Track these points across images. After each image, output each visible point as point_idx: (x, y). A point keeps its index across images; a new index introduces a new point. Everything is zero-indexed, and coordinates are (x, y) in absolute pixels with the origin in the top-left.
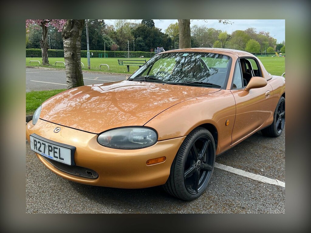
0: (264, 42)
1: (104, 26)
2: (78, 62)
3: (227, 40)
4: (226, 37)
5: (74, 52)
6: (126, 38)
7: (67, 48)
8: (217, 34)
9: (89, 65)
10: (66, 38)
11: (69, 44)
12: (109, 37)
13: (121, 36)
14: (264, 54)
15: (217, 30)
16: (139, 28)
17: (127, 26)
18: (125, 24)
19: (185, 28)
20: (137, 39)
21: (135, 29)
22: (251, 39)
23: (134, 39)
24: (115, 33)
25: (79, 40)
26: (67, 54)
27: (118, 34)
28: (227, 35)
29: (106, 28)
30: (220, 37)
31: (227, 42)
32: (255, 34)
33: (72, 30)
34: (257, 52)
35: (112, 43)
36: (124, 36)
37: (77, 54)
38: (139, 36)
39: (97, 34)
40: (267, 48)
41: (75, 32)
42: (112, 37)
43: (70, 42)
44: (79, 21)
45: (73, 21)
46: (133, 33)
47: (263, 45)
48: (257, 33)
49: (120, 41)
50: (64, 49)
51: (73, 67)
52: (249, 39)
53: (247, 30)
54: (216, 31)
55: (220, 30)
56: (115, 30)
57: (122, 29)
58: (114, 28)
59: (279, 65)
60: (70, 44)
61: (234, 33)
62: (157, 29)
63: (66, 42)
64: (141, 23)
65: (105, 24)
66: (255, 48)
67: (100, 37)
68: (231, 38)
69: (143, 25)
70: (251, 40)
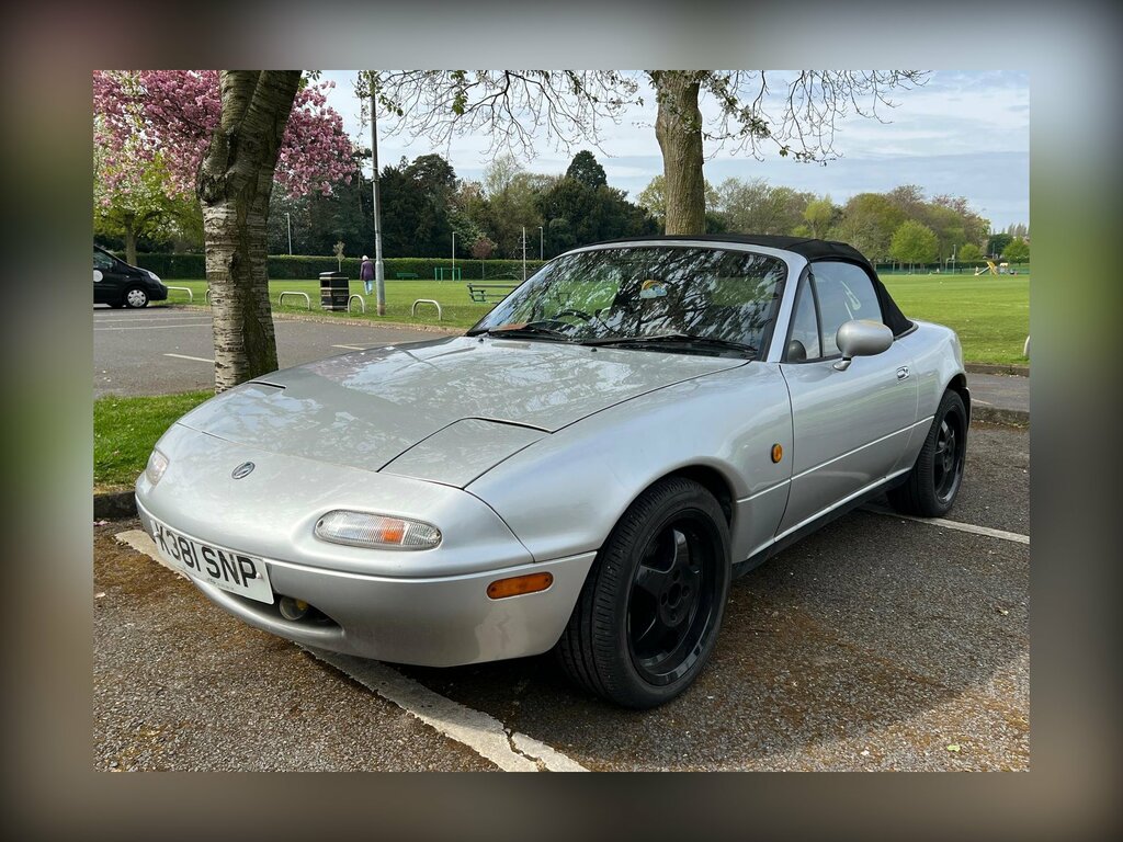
0: (949, 230)
1: (454, 187)
3: (830, 224)
4: (828, 213)
5: (238, 254)
6: (518, 222)
7: (213, 237)
8: (799, 204)
9: (382, 303)
10: (212, 202)
11: (221, 223)
12: (467, 218)
13: (503, 215)
14: (950, 266)
15: (799, 192)
16: (558, 189)
17: (523, 185)
18: (516, 178)
19: (684, 178)
20: (552, 222)
21: (545, 192)
22: (909, 219)
23: (543, 223)
24: (485, 205)
25: (259, 210)
26: (216, 262)
27: (496, 208)
28: (833, 208)
29: (459, 192)
30: (809, 215)
31: (832, 229)
32: (922, 204)
33: (231, 171)
34: (927, 261)
35: (475, 235)
36: (514, 215)
37: (253, 260)
38: (559, 215)
39: (432, 208)
40: (958, 250)
41: (243, 177)
42: (475, 218)
43: (224, 216)
44: (256, 136)
45: (232, 135)
46: (539, 205)
47: (945, 237)
48: (928, 200)
49: (501, 229)
50: (207, 243)
51: (237, 309)
52: (899, 220)
53: (896, 192)
54: (795, 195)
55: (809, 194)
56: (487, 197)
57: (505, 193)
58: (483, 192)
59: (1003, 302)
60: (225, 225)
61: (853, 203)
62: (614, 193)
63: (210, 216)
64: (565, 174)
65: (456, 179)
66: (921, 247)
67: (441, 218)
68: (842, 216)
69: (571, 180)
70: (906, 223)
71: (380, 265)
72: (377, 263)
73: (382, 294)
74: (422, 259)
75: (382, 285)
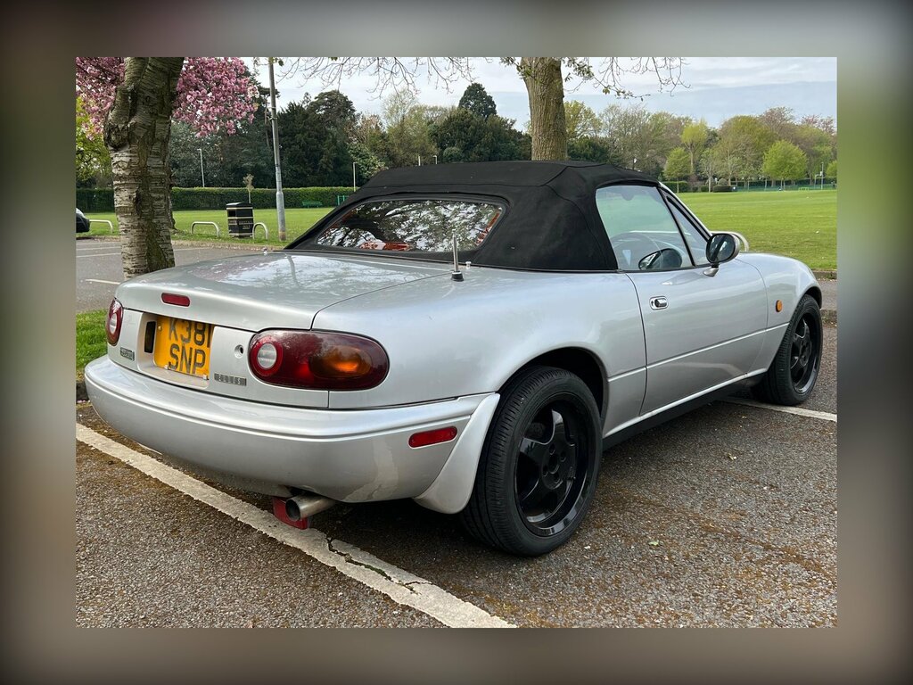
0: (817, 148)
1: (354, 120)
2: (155, 221)
3: (706, 146)
4: (705, 136)
5: (141, 191)
6: (413, 151)
7: (120, 178)
8: (677, 127)
9: (283, 230)
10: (117, 148)
11: (126, 165)
12: (366, 149)
13: (400, 146)
14: (818, 182)
15: (676, 117)
16: (451, 119)
17: (418, 117)
18: (412, 111)
19: (547, 111)
20: (446, 151)
21: (439, 123)
22: (780, 140)
23: (437, 152)
24: (383, 136)
25: (157, 154)
26: (122, 198)
27: (393, 139)
28: (708, 131)
29: (359, 124)
30: (686, 137)
31: (707, 150)
32: (792, 125)
33: (133, 121)
34: (796, 177)
35: (375, 165)
36: (410, 144)
37: (154, 195)
38: (452, 144)
39: (334, 141)
40: (826, 166)
41: (143, 126)
42: (374, 149)
43: (128, 159)
44: (152, 92)
45: (132, 92)
46: (434, 135)
47: (813, 155)
48: (798, 122)
49: (399, 159)
50: (115, 183)
51: (140, 237)
52: (771, 141)
53: (767, 114)
54: (674, 120)
55: (687, 118)
56: (385, 129)
57: (402, 125)
58: (381, 124)
60: (129, 167)
61: (728, 126)
62: (504, 122)
63: (116, 159)
64: (457, 105)
65: (356, 113)
66: (791, 165)
67: (342, 149)
68: (717, 138)
69: (463, 110)
70: (778, 143)
71: (279, 195)
72: (278, 193)
73: (283, 221)
74: (326, 188)
75: (282, 213)
